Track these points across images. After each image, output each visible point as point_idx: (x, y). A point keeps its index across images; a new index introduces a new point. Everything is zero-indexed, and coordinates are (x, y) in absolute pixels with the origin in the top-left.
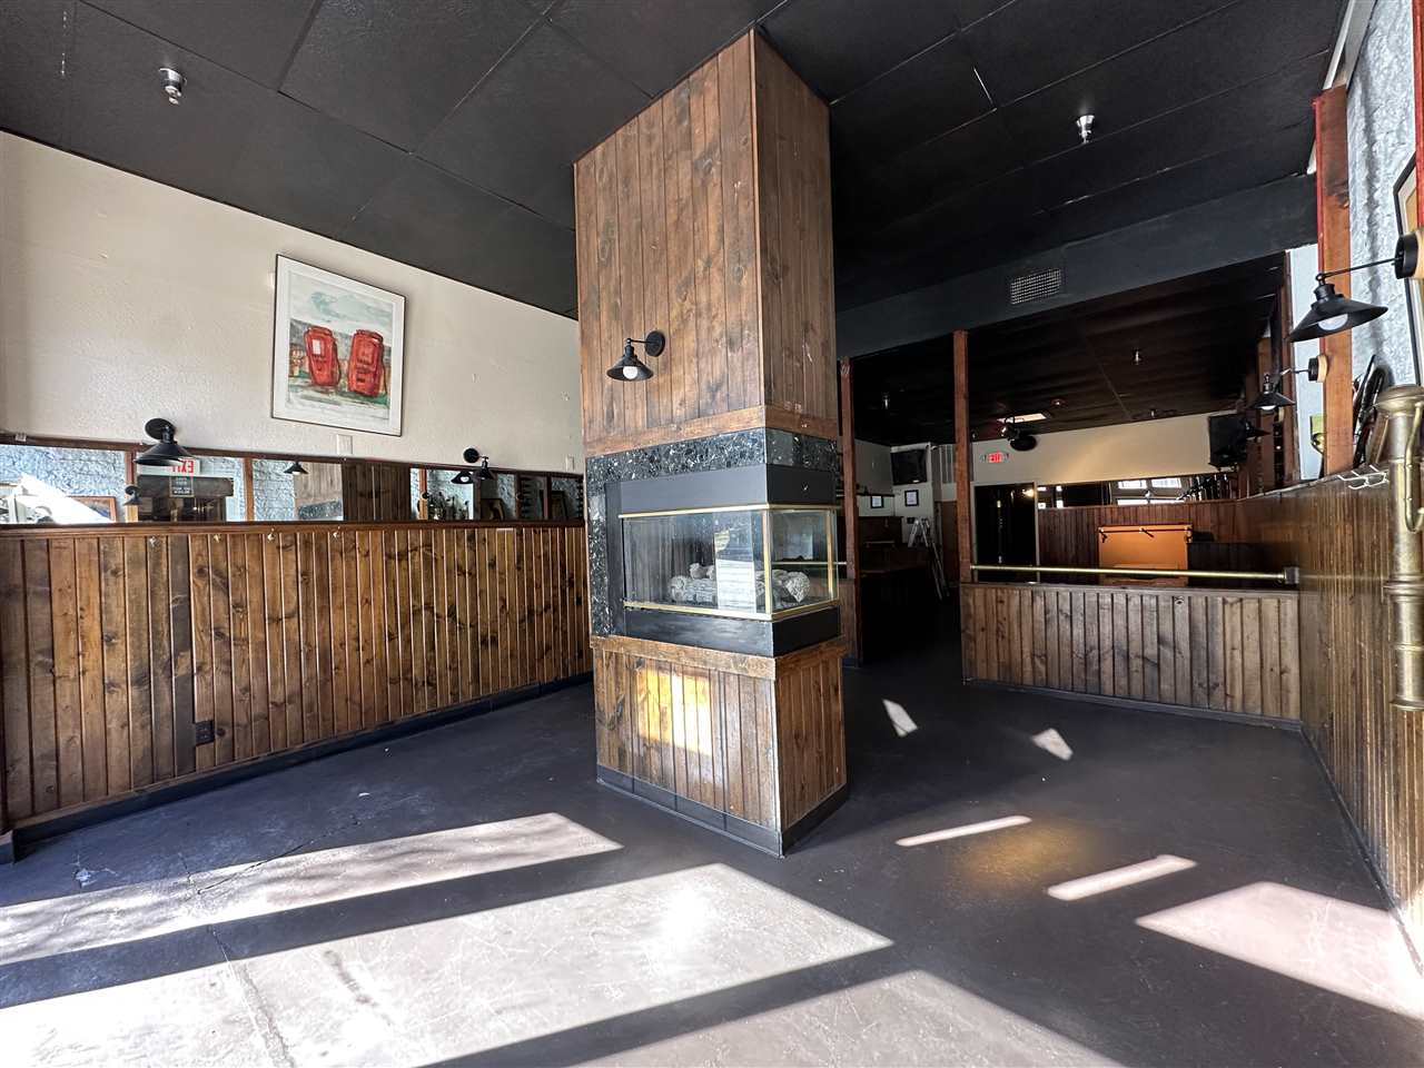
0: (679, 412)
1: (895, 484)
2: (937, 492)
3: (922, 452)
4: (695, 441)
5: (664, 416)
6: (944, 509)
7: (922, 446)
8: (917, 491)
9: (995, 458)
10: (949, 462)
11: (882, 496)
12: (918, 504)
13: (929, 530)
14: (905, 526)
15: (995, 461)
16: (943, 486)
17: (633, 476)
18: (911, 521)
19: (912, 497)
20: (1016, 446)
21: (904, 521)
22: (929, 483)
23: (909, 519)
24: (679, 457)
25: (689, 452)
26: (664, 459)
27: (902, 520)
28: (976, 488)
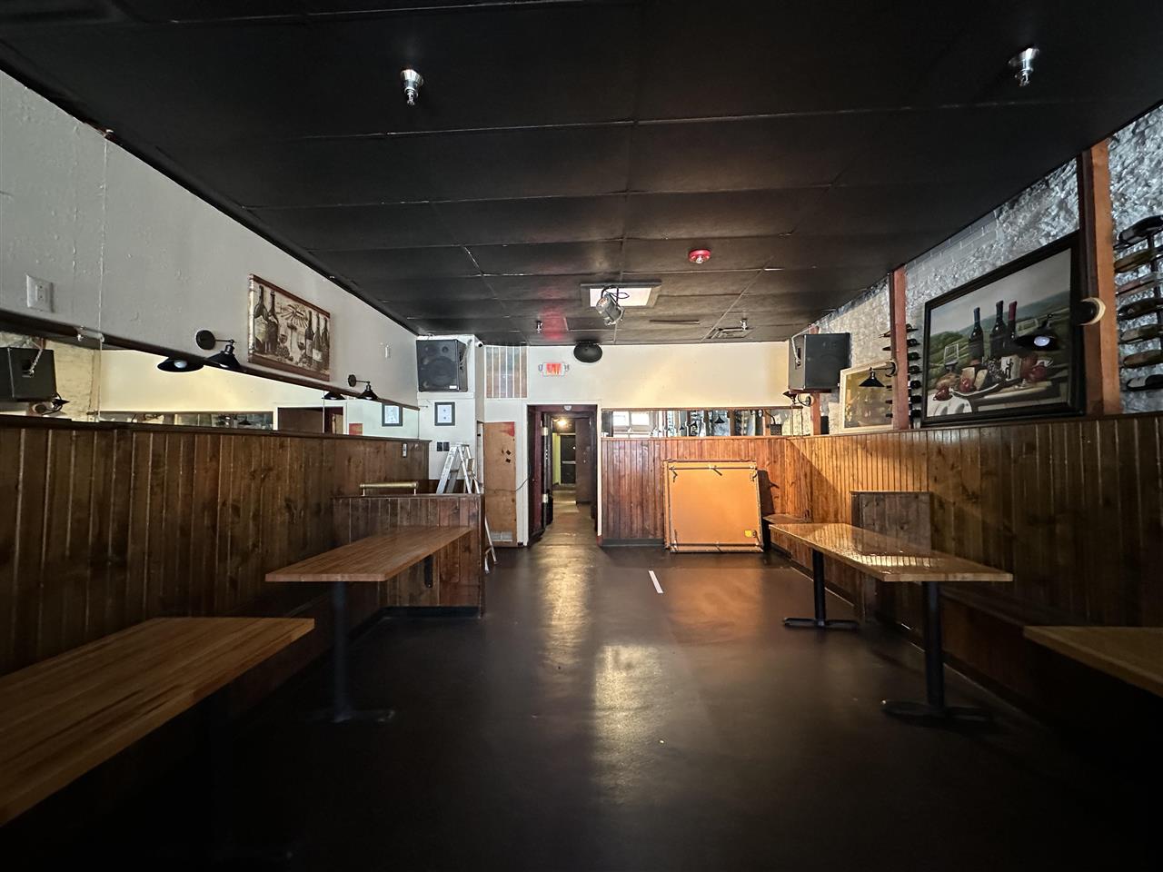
1: (422, 389)
2: (479, 409)
3: (462, 349)
6: (489, 433)
7: (463, 338)
8: (453, 404)
10: (496, 370)
11: (401, 406)
12: (453, 424)
13: (470, 461)
14: (434, 456)
16: (487, 401)
18: (443, 447)
19: (444, 412)
20: (580, 355)
21: (433, 447)
22: (471, 393)
23: (439, 444)
27: (426, 443)
28: (529, 407)
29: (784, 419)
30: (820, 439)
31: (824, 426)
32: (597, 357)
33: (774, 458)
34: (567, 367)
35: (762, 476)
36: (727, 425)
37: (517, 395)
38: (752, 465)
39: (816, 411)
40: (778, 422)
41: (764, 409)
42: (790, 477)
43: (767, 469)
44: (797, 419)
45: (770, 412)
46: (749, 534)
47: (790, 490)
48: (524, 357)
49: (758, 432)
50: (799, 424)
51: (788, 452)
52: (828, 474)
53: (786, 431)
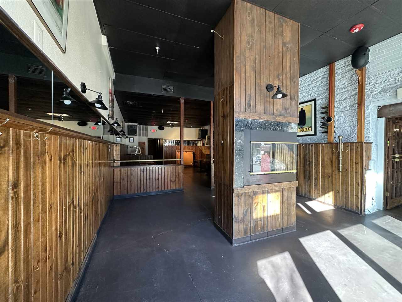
0: (276, 112)
2: (139, 139)
3: (136, 126)
4: (280, 122)
5: (271, 112)
6: (141, 144)
7: (136, 124)
8: (133, 138)
9: (154, 131)
12: (133, 142)
14: (129, 149)
15: (153, 132)
16: (141, 137)
17: (258, 129)
18: (131, 147)
19: (132, 140)
20: (159, 129)
21: (129, 147)
22: (138, 136)
24: (275, 126)
25: (278, 125)
26: (269, 125)
27: (128, 146)
28: (148, 138)
29: (198, 143)
30: (203, 147)
31: (204, 144)
32: (163, 129)
33: (196, 150)
34: (156, 131)
35: (194, 153)
36: (187, 143)
37: (145, 136)
38: (192, 151)
39: (203, 142)
40: (197, 143)
41: (194, 141)
42: (198, 153)
43: (195, 152)
44: (200, 143)
45: (195, 141)
46: (191, 163)
47: (198, 155)
48: (147, 128)
49: (193, 145)
50: (200, 144)
51: (198, 149)
52: (204, 152)
53: (198, 145)
